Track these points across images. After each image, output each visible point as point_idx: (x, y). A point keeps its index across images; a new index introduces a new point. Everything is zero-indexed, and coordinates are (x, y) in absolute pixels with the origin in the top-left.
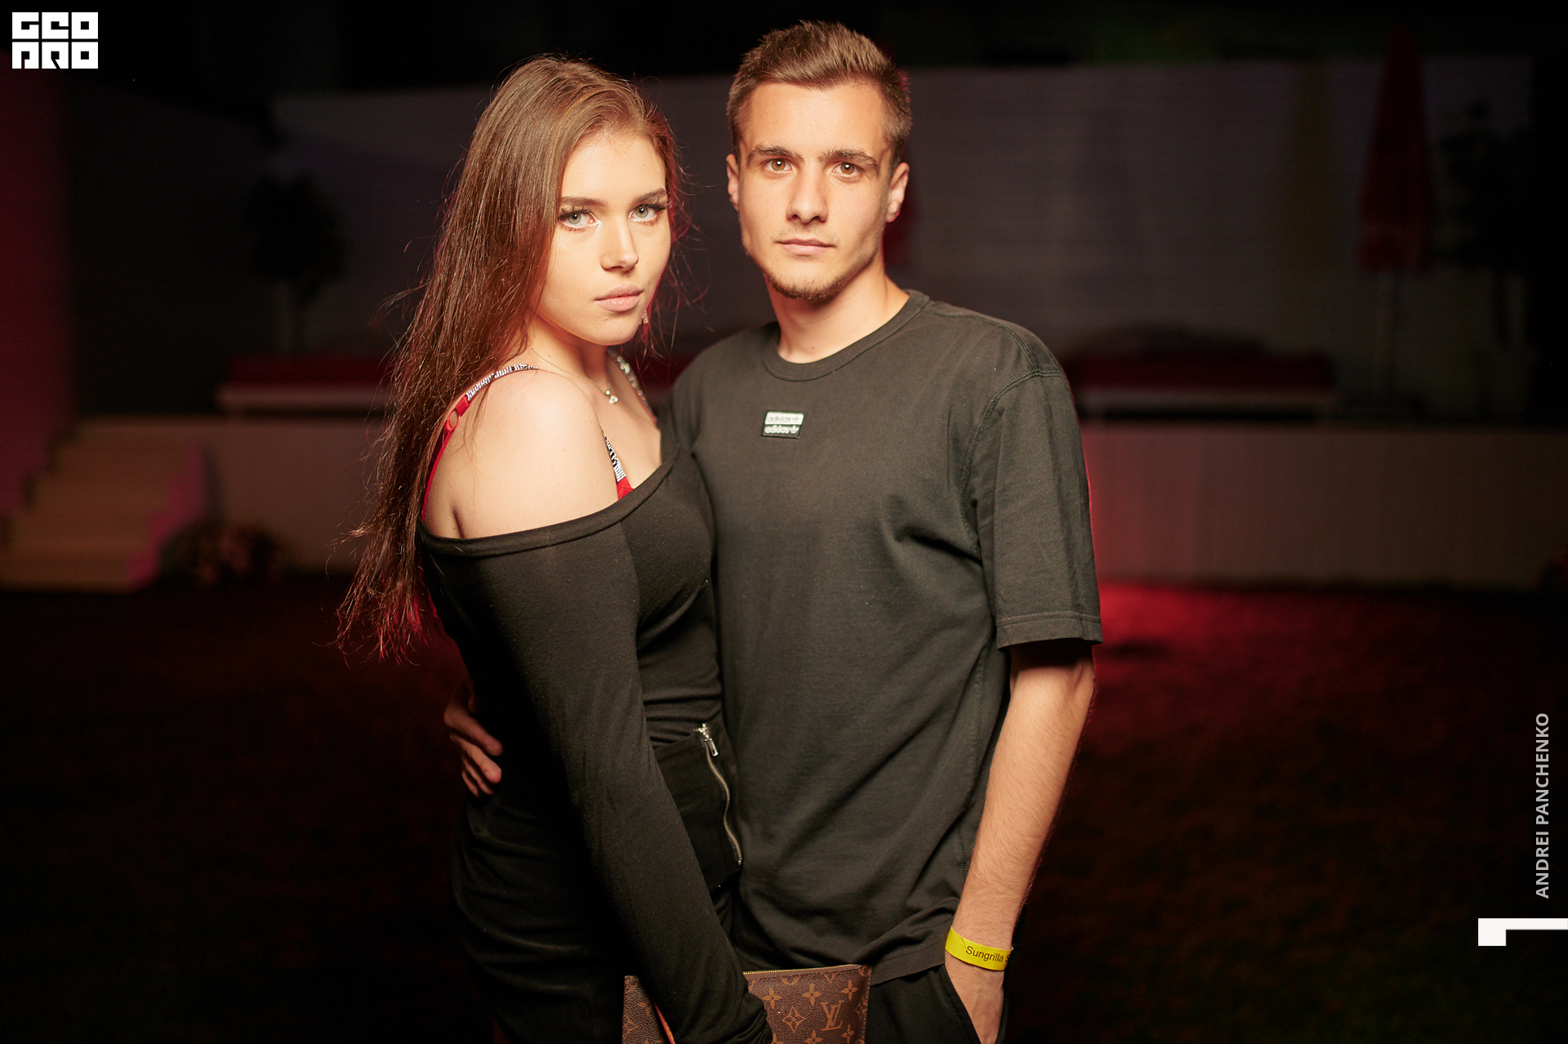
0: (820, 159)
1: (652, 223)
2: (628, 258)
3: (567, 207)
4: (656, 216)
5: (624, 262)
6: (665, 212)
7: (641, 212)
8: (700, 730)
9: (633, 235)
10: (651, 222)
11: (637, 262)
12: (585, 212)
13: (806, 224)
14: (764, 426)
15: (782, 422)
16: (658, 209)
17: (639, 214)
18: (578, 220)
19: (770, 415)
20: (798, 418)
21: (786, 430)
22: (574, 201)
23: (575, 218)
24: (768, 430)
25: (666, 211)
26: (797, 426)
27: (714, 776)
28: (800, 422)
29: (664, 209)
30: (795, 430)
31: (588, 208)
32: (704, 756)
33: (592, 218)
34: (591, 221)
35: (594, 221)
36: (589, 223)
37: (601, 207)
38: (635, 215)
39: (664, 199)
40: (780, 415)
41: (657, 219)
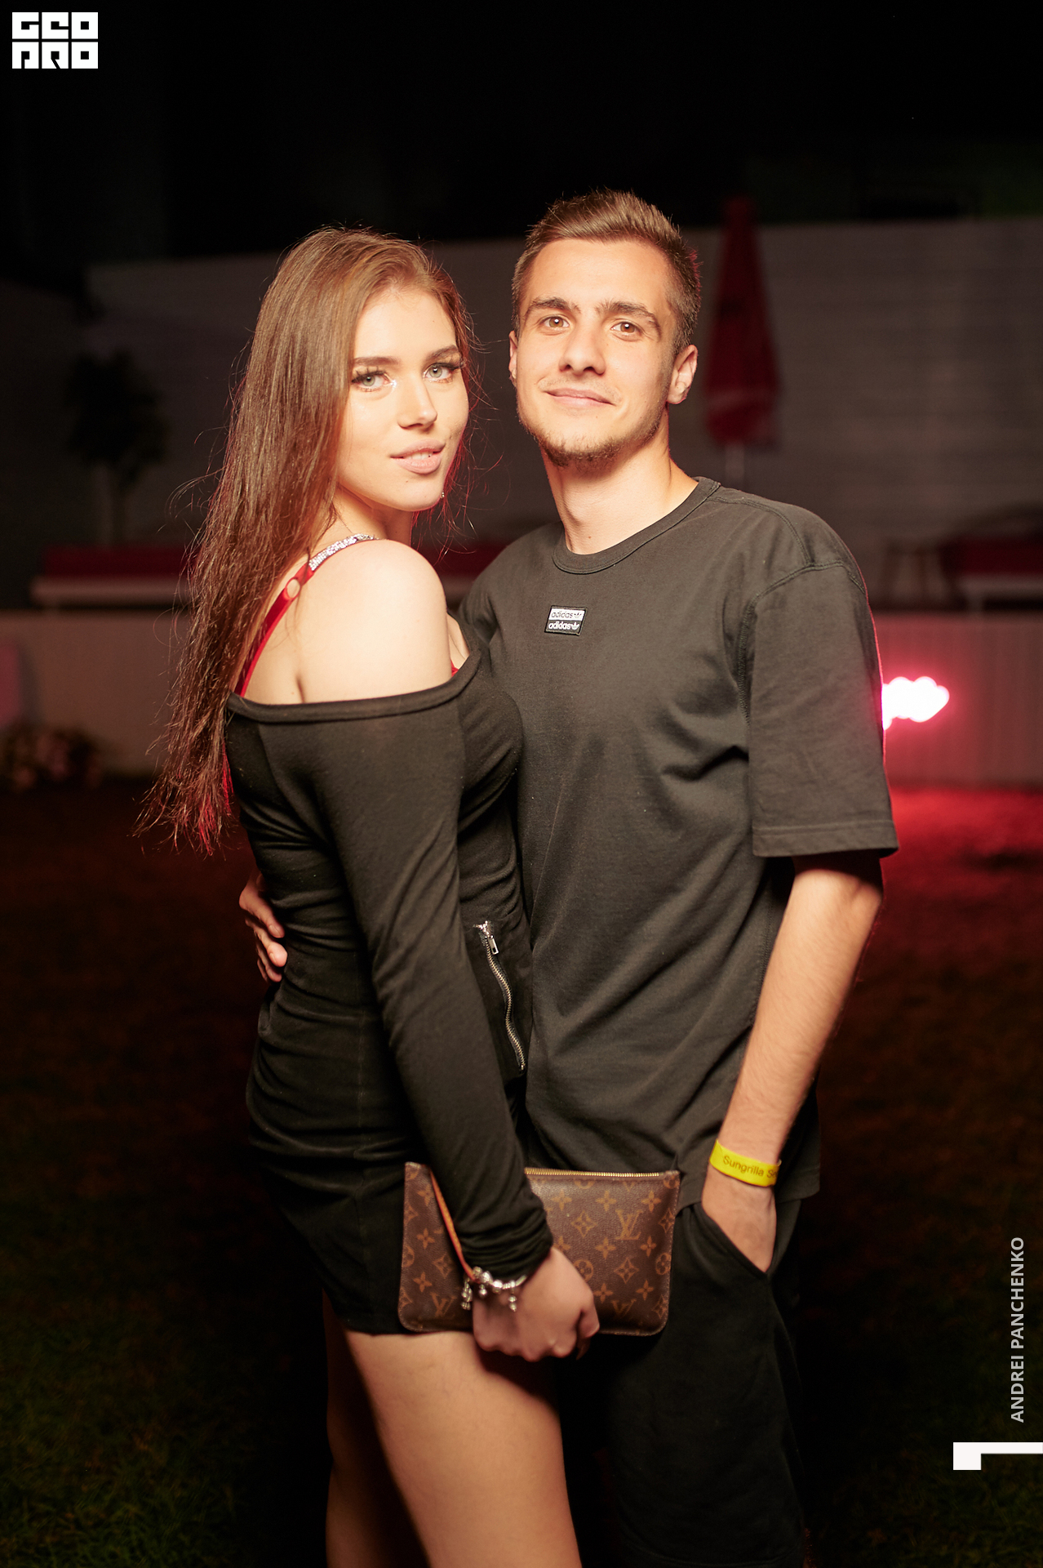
0: (598, 310)
1: (446, 381)
2: (427, 414)
3: (361, 369)
4: (450, 375)
5: (423, 419)
6: (459, 372)
7: (435, 372)
8: (480, 926)
9: (430, 392)
10: (445, 379)
11: (435, 419)
12: (379, 374)
13: (579, 376)
14: (548, 621)
15: (565, 618)
16: (451, 368)
17: (433, 374)
18: (372, 382)
19: (553, 610)
20: (579, 615)
21: (568, 626)
22: (368, 361)
23: (369, 380)
24: (551, 626)
25: (459, 370)
26: (578, 622)
27: (493, 975)
28: (580, 618)
29: (457, 368)
30: (575, 627)
31: (378, 370)
32: (484, 953)
33: (386, 379)
34: (386, 382)
35: (388, 380)
36: (384, 383)
37: (395, 366)
38: (428, 375)
39: (456, 357)
40: (563, 611)
41: (452, 377)
